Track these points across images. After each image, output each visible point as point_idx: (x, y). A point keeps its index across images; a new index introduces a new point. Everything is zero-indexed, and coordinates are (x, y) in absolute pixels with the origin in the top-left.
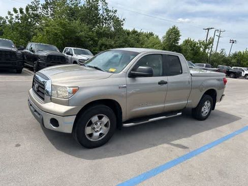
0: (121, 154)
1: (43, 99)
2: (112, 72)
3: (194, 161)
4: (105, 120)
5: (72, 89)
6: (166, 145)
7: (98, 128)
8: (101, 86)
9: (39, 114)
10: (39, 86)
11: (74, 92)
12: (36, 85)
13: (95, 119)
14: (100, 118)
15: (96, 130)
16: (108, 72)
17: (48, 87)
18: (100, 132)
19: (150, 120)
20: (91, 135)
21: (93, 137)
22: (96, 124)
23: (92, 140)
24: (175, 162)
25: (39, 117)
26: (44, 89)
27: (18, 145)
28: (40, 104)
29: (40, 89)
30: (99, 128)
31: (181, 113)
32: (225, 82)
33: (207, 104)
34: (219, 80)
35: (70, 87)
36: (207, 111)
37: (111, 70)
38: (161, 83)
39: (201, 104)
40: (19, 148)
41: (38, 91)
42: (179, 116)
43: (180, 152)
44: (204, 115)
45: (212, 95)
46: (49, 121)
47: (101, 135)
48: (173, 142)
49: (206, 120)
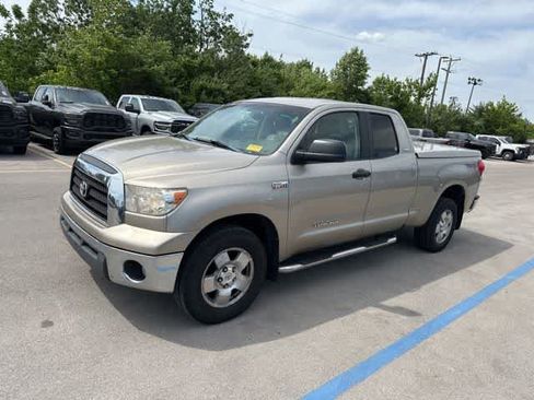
0: (279, 335)
1: (104, 217)
2: (254, 153)
3: (437, 342)
4: (244, 259)
5: (173, 193)
6: (372, 311)
7: (228, 278)
8: (235, 185)
9: (96, 252)
10: (90, 187)
11: (179, 199)
12: (83, 185)
13: (222, 258)
14: (233, 256)
15: (224, 283)
16: (247, 152)
17: (115, 190)
18: (234, 287)
19: (334, 256)
20: (213, 295)
21: (218, 299)
22: (224, 269)
23: (216, 305)
24: (399, 348)
25: (95, 257)
26: (106, 194)
28: (100, 229)
29: (93, 193)
30: (230, 277)
31: (395, 239)
32: (482, 169)
33: (447, 217)
34: (468, 165)
35: (168, 189)
36: (446, 231)
37: (251, 148)
38: (359, 175)
39: (435, 218)
40: (50, 329)
41: (89, 197)
42: (391, 244)
43: (405, 325)
44: (440, 239)
45: (455, 199)
46: (122, 268)
47: (234, 291)
49: (444, 251)
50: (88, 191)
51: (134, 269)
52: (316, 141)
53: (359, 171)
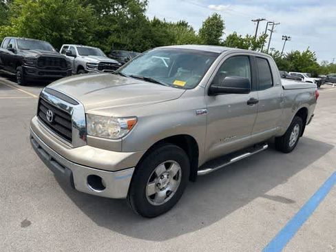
1: (69, 139)
2: (180, 87)
4: (175, 168)
5: (126, 121)
7: (164, 183)
9: (63, 167)
10: (55, 115)
11: (130, 126)
12: (50, 113)
13: (161, 169)
14: (168, 166)
15: (161, 187)
16: (174, 86)
17: (78, 116)
18: (167, 189)
19: (232, 160)
20: (153, 197)
21: (157, 199)
22: (162, 176)
23: (155, 204)
25: (63, 171)
26: (70, 121)
27: (26, 224)
28: (65, 149)
29: (58, 120)
30: (165, 183)
31: (266, 146)
32: (317, 96)
33: (296, 128)
34: (310, 93)
35: (122, 118)
36: (295, 139)
37: (177, 83)
38: (251, 102)
39: (290, 129)
40: (28, 229)
41: (54, 123)
42: (265, 150)
45: (302, 117)
46: (86, 181)
47: (168, 192)
48: (268, 193)
49: (293, 152)
50: (54, 117)
51: (95, 181)
52: (226, 78)
53: (251, 99)
